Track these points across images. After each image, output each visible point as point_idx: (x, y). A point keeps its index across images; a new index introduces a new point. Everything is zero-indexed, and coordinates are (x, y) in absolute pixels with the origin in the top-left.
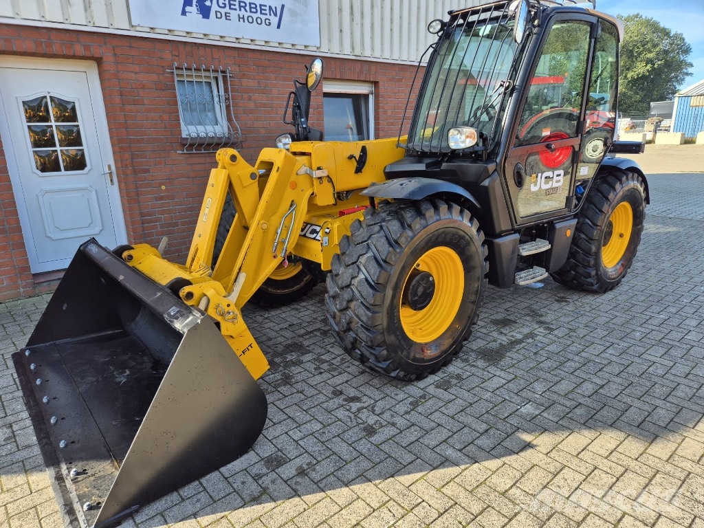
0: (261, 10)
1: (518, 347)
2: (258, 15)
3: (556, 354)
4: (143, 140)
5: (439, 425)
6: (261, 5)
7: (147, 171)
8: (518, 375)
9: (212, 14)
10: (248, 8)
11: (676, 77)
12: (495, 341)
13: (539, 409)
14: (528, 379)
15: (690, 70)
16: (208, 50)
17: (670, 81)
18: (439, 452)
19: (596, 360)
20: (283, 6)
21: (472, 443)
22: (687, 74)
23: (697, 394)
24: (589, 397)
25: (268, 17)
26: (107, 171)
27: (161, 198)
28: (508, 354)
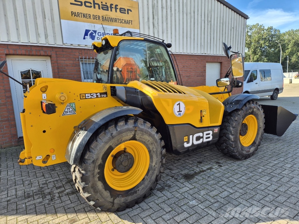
1: (201, 174)
3: (218, 178)
5: (151, 208)
8: (196, 186)
9: (96, 38)
12: (193, 171)
13: (198, 202)
14: (200, 188)
18: (144, 220)
19: (235, 181)
21: (161, 217)
23: (275, 200)
24: (223, 198)
28: (196, 177)
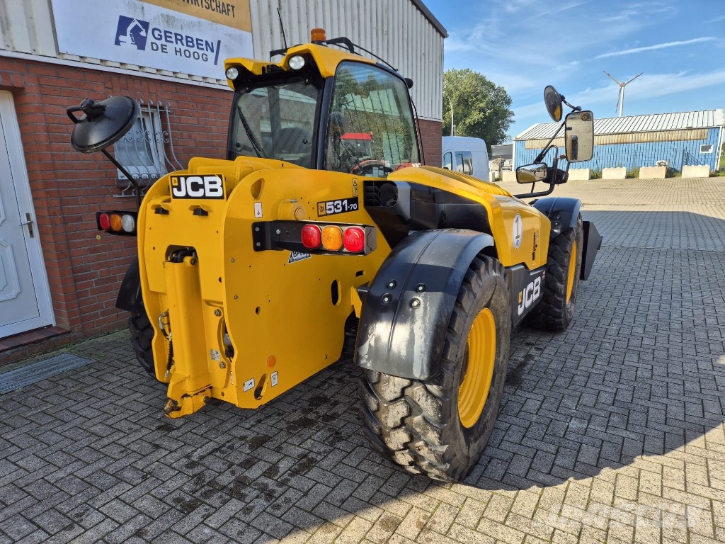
0: (198, 44)
1: (526, 369)
2: (195, 49)
3: (561, 371)
4: (74, 182)
5: (514, 454)
6: (197, 40)
7: (79, 219)
8: (545, 394)
9: (148, 45)
10: (184, 41)
11: (503, 124)
13: (583, 423)
14: (556, 397)
15: (512, 118)
16: (145, 83)
17: (498, 127)
19: (595, 372)
20: (219, 42)
21: (554, 464)
22: (511, 121)
24: (613, 405)
25: (205, 52)
26: (25, 220)
27: (96, 250)
28: (523, 377)
